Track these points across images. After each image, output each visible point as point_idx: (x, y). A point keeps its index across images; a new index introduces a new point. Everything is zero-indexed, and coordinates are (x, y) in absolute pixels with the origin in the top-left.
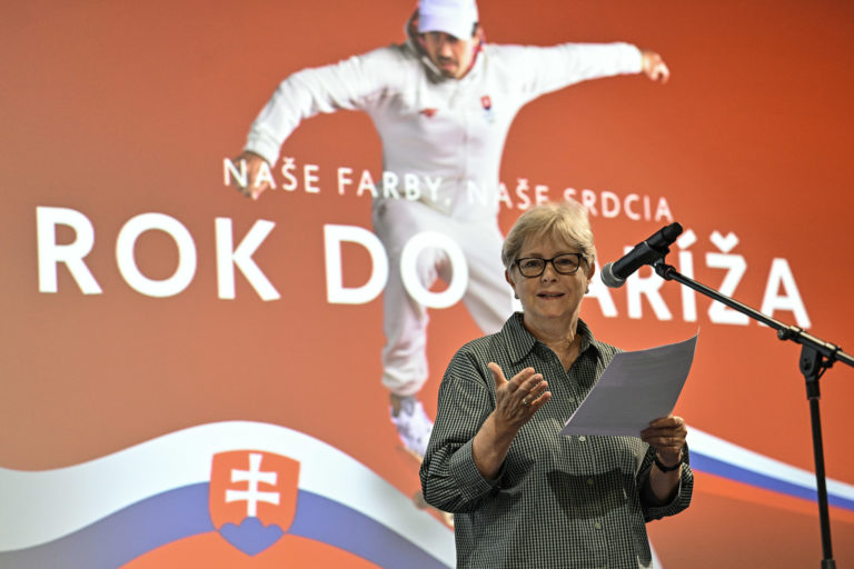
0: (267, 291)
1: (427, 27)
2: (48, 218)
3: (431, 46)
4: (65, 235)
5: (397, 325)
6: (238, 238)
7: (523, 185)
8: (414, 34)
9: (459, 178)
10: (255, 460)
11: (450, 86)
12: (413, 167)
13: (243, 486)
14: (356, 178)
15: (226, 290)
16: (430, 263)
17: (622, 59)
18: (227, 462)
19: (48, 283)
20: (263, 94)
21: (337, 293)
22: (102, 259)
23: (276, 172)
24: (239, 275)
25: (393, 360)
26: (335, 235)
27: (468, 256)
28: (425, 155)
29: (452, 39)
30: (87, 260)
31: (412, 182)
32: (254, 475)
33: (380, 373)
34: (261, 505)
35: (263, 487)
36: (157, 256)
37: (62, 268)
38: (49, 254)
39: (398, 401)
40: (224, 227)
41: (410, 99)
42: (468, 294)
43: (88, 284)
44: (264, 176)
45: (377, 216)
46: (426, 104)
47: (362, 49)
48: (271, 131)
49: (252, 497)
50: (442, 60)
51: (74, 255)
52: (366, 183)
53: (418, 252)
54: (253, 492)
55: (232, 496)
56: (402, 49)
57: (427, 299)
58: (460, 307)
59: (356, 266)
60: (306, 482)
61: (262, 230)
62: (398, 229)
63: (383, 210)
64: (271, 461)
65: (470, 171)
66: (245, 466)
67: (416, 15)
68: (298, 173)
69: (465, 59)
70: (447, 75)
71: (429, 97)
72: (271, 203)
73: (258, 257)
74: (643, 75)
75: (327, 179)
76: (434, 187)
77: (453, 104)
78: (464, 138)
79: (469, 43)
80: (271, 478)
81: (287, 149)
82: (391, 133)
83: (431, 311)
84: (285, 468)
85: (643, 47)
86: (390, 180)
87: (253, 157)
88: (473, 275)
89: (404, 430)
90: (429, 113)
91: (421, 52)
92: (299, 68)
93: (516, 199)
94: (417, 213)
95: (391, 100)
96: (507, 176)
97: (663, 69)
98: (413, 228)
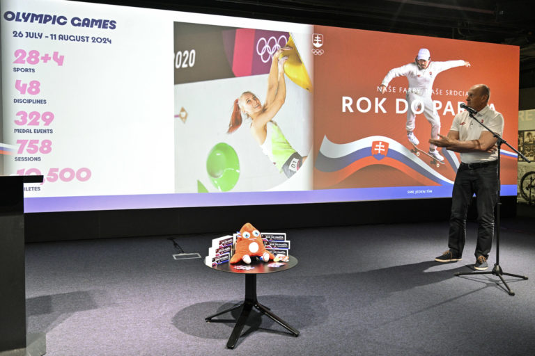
0: (384, 111)
1: (419, 58)
2: (344, 98)
3: (420, 62)
4: (347, 101)
5: (409, 118)
6: (379, 102)
7: (437, 90)
8: (417, 60)
9: (424, 89)
10: (380, 143)
11: (423, 70)
12: (414, 86)
13: (378, 147)
14: (403, 89)
15: (377, 111)
16: (417, 105)
17: (461, 63)
18: (375, 143)
19: (344, 110)
20: (386, 73)
21: (398, 111)
22: (354, 106)
23: (387, 88)
24: (379, 108)
25: (408, 124)
26: (398, 100)
27: (425, 104)
28: (417, 84)
29: (424, 61)
30: (351, 106)
31: (414, 90)
32: (380, 146)
33: (405, 127)
34: (381, 151)
35: (382, 148)
36: (364, 105)
37: (347, 107)
38: (344, 105)
39: (409, 132)
40: (377, 99)
41: (415, 73)
42: (424, 111)
43: (351, 110)
44: (385, 89)
45: (407, 97)
46: (418, 74)
47: (406, 64)
48: (387, 81)
49: (380, 150)
50: (422, 65)
51: (349, 105)
52: (405, 90)
53: (414, 104)
54: (380, 149)
55: (376, 149)
56: (414, 63)
57: (415, 113)
58: (422, 114)
59: (402, 106)
60: (390, 147)
61: (384, 100)
62: (411, 99)
63: (408, 95)
64: (383, 143)
65: (426, 87)
66: (378, 144)
67: (417, 56)
68: (392, 89)
69: (427, 64)
70: (423, 68)
71: (419, 73)
72: (386, 95)
73: (383, 105)
74: (465, 66)
75: (397, 90)
76: (419, 91)
77: (424, 74)
78: (425, 80)
79: (428, 62)
80: (383, 146)
81: (390, 84)
82: (411, 80)
83: (417, 115)
84: (386, 144)
85: (465, 60)
86: (410, 89)
87: (383, 86)
88: (425, 108)
89: (409, 138)
90: (419, 76)
91: (418, 64)
92: (393, 68)
93: (435, 93)
94: (415, 96)
95: (411, 74)
96: (434, 88)
97: (469, 65)
98: (414, 99)
